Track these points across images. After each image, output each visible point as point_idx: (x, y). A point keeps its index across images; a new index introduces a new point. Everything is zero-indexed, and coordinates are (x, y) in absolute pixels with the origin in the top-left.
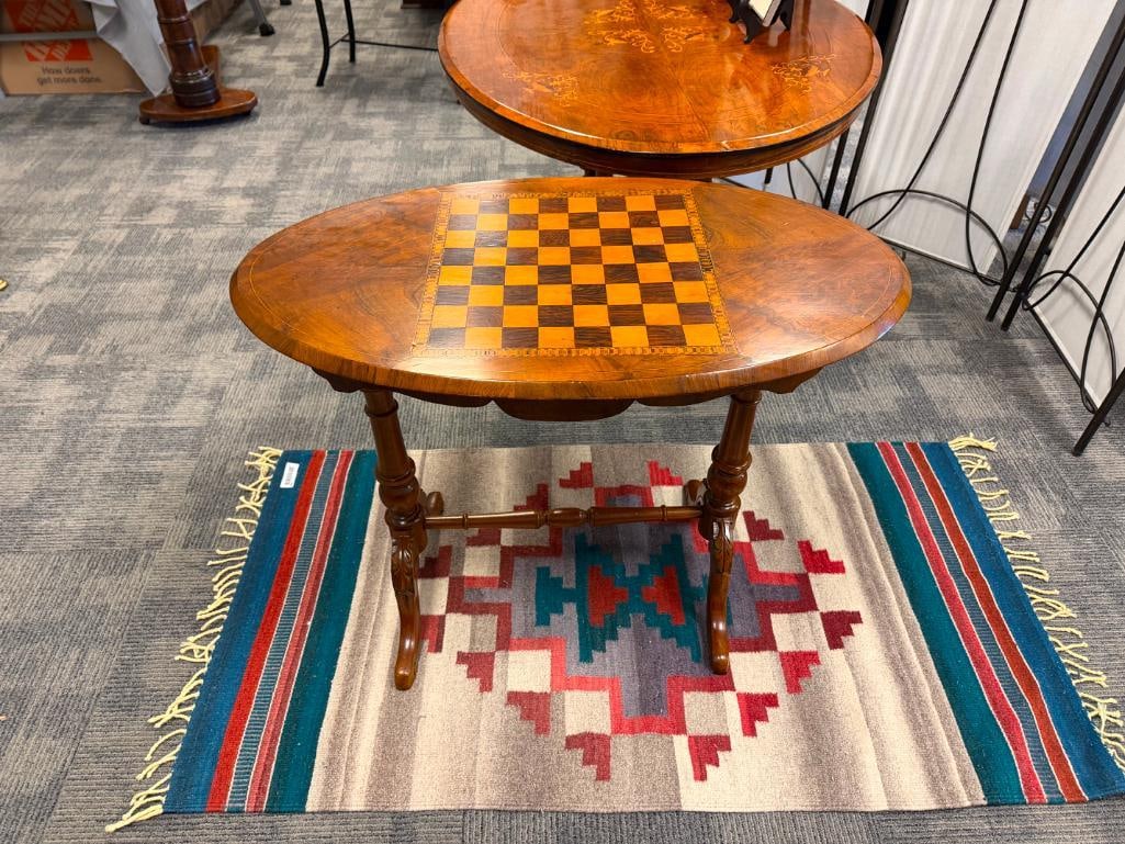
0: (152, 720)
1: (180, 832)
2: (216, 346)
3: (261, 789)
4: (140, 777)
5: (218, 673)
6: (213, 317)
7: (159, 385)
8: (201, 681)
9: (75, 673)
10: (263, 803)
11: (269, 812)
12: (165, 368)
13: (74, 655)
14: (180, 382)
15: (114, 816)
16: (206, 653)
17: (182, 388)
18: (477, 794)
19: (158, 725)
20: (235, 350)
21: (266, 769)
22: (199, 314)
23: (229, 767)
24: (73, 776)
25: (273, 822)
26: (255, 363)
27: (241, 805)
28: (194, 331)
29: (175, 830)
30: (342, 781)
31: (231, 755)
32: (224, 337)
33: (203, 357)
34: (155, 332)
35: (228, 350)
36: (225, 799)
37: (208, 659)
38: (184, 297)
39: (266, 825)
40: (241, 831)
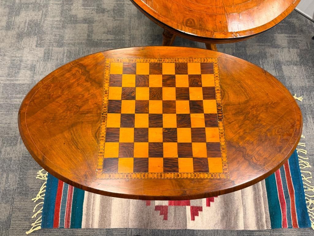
0: (33, 200)
1: (47, 233)
2: (29, 44)
3: (68, 222)
4: (33, 217)
5: (50, 183)
6: (26, 29)
7: (12, 63)
8: (45, 186)
9: (7, 182)
10: (69, 226)
11: (72, 228)
12: (12, 55)
13: (5, 176)
14: (19, 62)
15: (28, 228)
16: (45, 176)
17: (20, 65)
18: (130, 223)
19: (35, 201)
20: (36, 46)
21: (69, 215)
22: (21, 27)
23: (58, 214)
24: (13, 216)
25: (73, 230)
26: (45, 53)
27: (63, 226)
28: (20, 36)
29: (46, 233)
30: (91, 219)
31: (58, 211)
32: (32, 40)
33: (25, 49)
34: (5, 36)
35: (34, 47)
36: (58, 224)
37: (46, 179)
38: (13, 18)
39: (71, 231)
40: (64, 233)
